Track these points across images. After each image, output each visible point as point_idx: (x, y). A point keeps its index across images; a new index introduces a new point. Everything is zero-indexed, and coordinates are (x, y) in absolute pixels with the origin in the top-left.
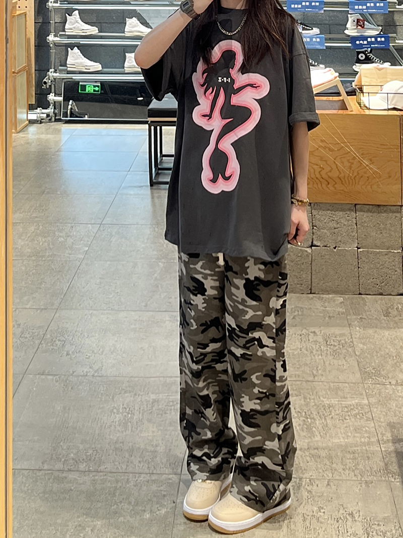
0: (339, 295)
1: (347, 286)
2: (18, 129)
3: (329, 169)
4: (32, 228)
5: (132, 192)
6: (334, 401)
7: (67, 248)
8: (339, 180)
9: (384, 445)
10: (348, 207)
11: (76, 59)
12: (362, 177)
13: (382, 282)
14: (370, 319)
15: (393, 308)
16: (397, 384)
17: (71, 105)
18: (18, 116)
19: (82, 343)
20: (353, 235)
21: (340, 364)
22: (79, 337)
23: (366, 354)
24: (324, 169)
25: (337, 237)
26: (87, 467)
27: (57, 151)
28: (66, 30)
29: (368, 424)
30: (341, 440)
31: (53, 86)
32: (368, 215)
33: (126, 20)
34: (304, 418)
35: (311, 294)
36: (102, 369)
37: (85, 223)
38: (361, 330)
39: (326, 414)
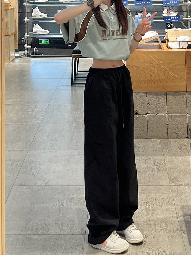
0: (159, 139)
1: (162, 134)
2: (10, 60)
3: (155, 76)
4: (17, 107)
5: (63, 88)
6: (158, 196)
7: (33, 117)
8: (159, 81)
9: (179, 218)
10: (163, 93)
11: (37, 29)
12: (169, 79)
13: (178, 131)
14: (173, 151)
15: (183, 145)
16: (185, 185)
17: (35, 49)
18: (10, 54)
19: (40, 168)
20: (164, 107)
21: (160, 175)
22: (38, 165)
23: (171, 170)
24: (152, 76)
25: (158, 109)
26: (42, 233)
27: (28, 70)
28: (33, 16)
29: (172, 207)
30: (160, 216)
31: (26, 41)
32: (172, 97)
34: (146, 205)
35: (148, 138)
36: (49, 182)
37: (42, 103)
38: (169, 157)
39: (154, 203)
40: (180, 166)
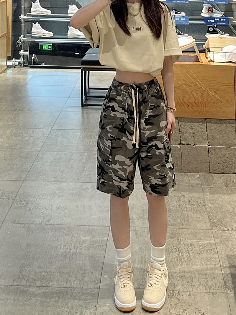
0: (197, 173)
1: (202, 168)
2: (1, 71)
3: (189, 97)
4: (9, 132)
5: (71, 110)
6: (194, 241)
7: (30, 144)
8: (195, 104)
9: (224, 270)
10: (201, 120)
11: (37, 29)
12: (210, 102)
13: (224, 166)
14: (216, 188)
15: (230, 182)
16: (232, 230)
17: (34, 57)
18: (1, 63)
19: (39, 203)
20: (204, 137)
21: (197, 217)
22: (37, 199)
23: (213, 211)
25: (195, 139)
26: (41, 284)
27: (25, 85)
28: (31, 12)
29: (215, 256)
30: (199, 267)
31: (23, 46)
32: (214, 125)
33: (68, 6)
34: (178, 253)
35: (182, 172)
36: (51, 220)
37: (42, 128)
38: (210, 195)
39: (189, 250)
40: (226, 207)
